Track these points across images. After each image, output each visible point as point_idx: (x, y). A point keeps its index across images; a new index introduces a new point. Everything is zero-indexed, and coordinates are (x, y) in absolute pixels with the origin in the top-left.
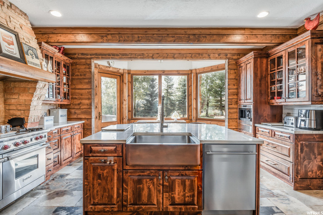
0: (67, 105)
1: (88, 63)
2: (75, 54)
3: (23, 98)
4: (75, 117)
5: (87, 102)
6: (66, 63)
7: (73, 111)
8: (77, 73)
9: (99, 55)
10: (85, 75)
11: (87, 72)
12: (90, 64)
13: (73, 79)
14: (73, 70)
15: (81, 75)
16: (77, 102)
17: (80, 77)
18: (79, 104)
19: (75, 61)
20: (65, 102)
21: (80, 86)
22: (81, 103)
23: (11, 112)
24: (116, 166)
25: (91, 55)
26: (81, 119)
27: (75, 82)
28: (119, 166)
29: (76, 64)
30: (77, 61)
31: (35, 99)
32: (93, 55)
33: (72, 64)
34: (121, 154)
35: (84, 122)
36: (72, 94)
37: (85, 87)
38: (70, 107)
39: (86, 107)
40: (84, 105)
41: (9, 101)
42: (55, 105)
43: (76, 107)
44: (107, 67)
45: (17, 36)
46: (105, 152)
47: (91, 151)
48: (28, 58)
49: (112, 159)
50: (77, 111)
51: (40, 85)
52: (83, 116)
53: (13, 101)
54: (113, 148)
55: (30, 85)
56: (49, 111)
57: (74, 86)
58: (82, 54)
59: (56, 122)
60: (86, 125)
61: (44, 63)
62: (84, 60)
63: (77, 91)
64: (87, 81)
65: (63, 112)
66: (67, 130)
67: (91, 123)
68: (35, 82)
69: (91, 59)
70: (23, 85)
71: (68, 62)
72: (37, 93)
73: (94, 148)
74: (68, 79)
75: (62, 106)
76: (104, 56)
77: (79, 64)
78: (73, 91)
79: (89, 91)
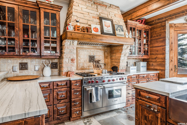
0: (147, 59)
1: (163, 25)
2: (153, 21)
3: (117, 55)
4: (152, 67)
5: (161, 56)
6: (146, 29)
7: (151, 63)
8: (154, 36)
9: (173, 15)
10: (160, 35)
11: (162, 32)
12: (165, 26)
13: (151, 40)
14: (151, 33)
15: (157, 36)
16: (154, 57)
17: (156, 38)
18: (155, 58)
19: (153, 26)
20: (145, 57)
21: (156, 45)
22: (157, 57)
23: (113, 63)
24: (159, 115)
25: (165, 18)
26: (156, 70)
27: (153, 42)
28: (162, 116)
29: (154, 28)
30: (155, 26)
31: (122, 56)
32: (168, 17)
33: (151, 29)
34: (164, 105)
35: (158, 72)
36: (151, 51)
37: (160, 45)
38: (149, 60)
39: (160, 60)
40: (159, 59)
41: (112, 57)
42: (140, 59)
43: (153, 61)
44: (184, 24)
45: (112, 22)
47: (140, 95)
48: (117, 32)
49: (156, 107)
50: (154, 64)
51: (125, 47)
52: (158, 68)
53: (114, 57)
54: (157, 98)
55: (120, 48)
56: (135, 63)
57: (152, 45)
58: (159, 19)
59: (138, 70)
60: (160, 74)
61: (127, 33)
62: (160, 24)
63: (154, 48)
64: (162, 39)
65: (143, 64)
66: (143, 77)
67: (165, 73)
68: (122, 45)
69: (165, 21)
70: (117, 48)
71: (147, 28)
72: (124, 52)
73: (142, 93)
74: (147, 41)
75: (144, 60)
76: (178, 15)
77: (156, 28)
78: (152, 48)
79: (164, 47)
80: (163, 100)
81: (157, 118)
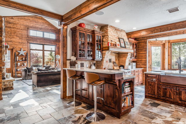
0: (136, 61)
1: (145, 41)
2: (139, 38)
3: (124, 59)
4: (139, 66)
5: (144, 59)
6: (136, 43)
7: (138, 64)
8: (140, 47)
9: (151, 37)
10: (144, 47)
11: (145, 45)
12: (146, 42)
13: (138, 50)
14: (138, 45)
15: (142, 47)
16: (140, 60)
17: (141, 48)
18: (141, 61)
19: (139, 41)
20: (135, 60)
21: (141, 53)
22: (142, 60)
23: (120, 63)
24: (156, 82)
25: (146, 37)
26: (141, 67)
27: (139, 51)
28: (157, 82)
29: (140, 43)
30: (140, 41)
31: (127, 59)
32: (148, 37)
33: (138, 43)
34: (158, 78)
35: (143, 69)
36: (138, 56)
37: (144, 53)
38: (137, 62)
39: (144, 62)
40: (143, 61)
41: (119, 60)
42: (131, 61)
43: (139, 62)
44: (155, 41)
45: (124, 40)
46: (152, 77)
47: (148, 76)
49: (155, 79)
50: (140, 64)
51: (129, 54)
52: (143, 66)
53: (121, 60)
54: (155, 76)
55: (126, 55)
56: (129, 63)
57: (139, 53)
58: (143, 38)
59: (132, 68)
60: (144, 70)
61: (130, 46)
62: (143, 40)
63: (140, 55)
64: (144, 50)
65: (134, 64)
66: (137, 71)
67: (146, 69)
68: (127, 53)
69: (146, 39)
70: (124, 54)
71: (136, 42)
72: (128, 56)
73: (148, 75)
74: (136, 50)
75: (134, 62)
76: (153, 37)
77: (141, 43)
78: (138, 55)
79: (146, 54)
80: (158, 76)
81: (155, 83)
